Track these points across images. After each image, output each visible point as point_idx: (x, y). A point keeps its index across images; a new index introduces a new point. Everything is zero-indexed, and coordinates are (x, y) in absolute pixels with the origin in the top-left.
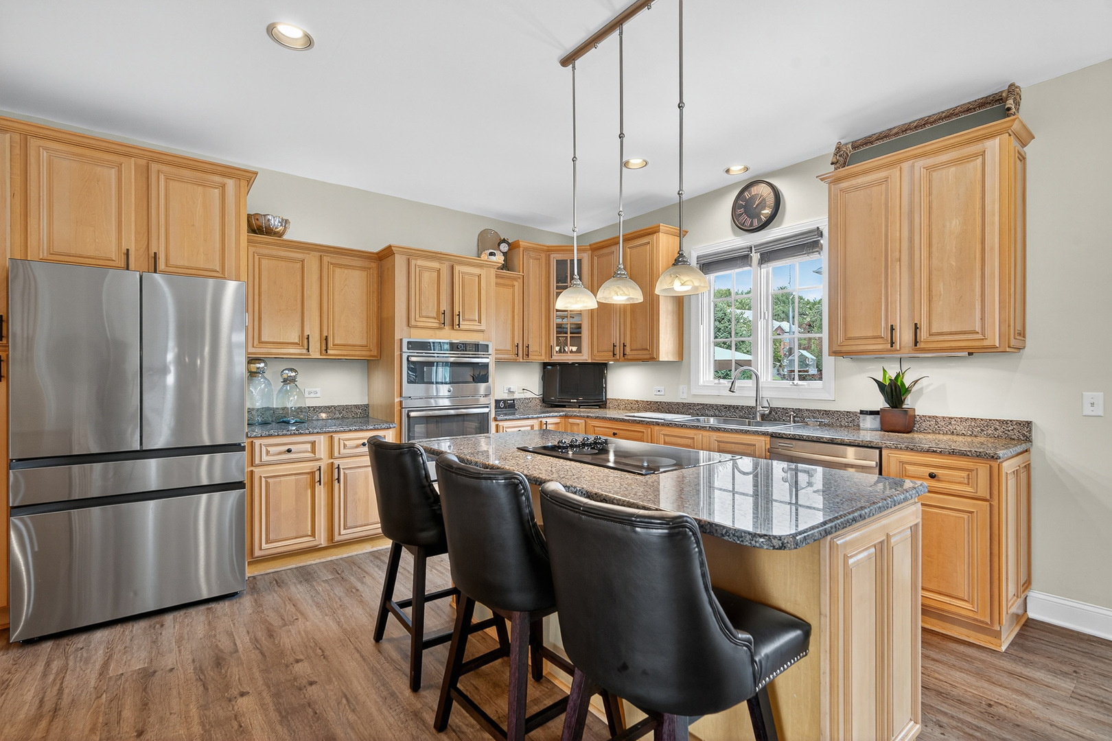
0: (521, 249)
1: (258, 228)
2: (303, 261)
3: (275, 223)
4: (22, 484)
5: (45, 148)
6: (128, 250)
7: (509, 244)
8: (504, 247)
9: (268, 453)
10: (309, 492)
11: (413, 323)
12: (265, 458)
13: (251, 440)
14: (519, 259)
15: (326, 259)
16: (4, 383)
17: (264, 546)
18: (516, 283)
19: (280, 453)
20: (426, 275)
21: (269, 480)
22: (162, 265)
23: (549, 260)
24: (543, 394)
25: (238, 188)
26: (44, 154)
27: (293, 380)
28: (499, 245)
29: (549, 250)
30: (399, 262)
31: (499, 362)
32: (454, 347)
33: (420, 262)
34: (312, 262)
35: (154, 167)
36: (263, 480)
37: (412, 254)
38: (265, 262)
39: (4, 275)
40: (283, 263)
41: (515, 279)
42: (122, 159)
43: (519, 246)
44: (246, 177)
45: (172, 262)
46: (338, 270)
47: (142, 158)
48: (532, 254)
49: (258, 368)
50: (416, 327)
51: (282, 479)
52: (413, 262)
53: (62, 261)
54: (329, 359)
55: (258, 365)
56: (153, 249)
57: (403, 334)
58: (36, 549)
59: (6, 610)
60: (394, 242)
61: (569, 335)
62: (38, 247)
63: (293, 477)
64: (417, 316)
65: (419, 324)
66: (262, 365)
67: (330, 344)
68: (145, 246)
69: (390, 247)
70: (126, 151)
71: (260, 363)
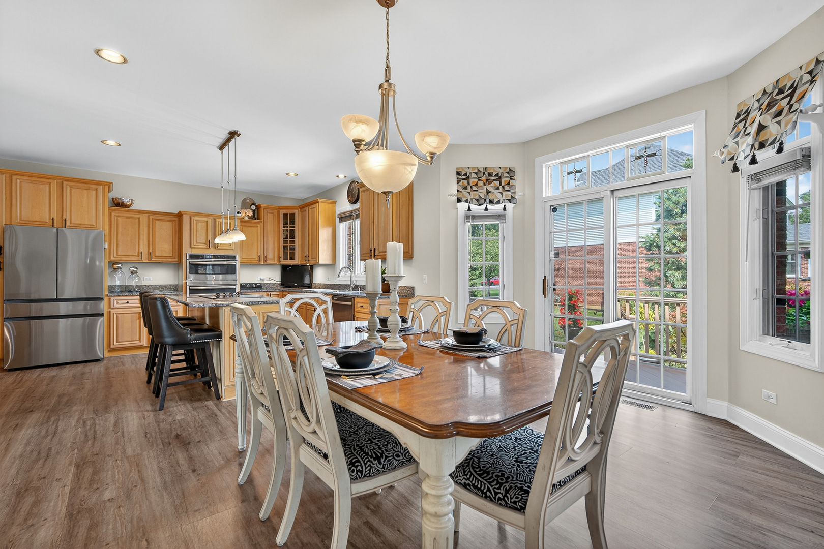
0: (262, 209)
1: (118, 204)
2: (139, 218)
3: (126, 201)
4: (9, 310)
5: (18, 179)
6: (53, 218)
7: (256, 206)
8: (253, 207)
9: (117, 303)
10: (138, 321)
11: (192, 246)
12: (116, 305)
13: (109, 297)
14: (263, 213)
15: (151, 217)
16: (1, 272)
17: (115, 343)
18: (258, 225)
19: (123, 304)
20: (200, 224)
21: (118, 315)
22: (68, 223)
23: (279, 213)
24: (281, 281)
25: (104, 189)
26: (18, 181)
27: (136, 272)
28: (251, 206)
29: (280, 208)
30: (186, 219)
31: (243, 264)
32: (215, 257)
33: (196, 218)
34: (144, 219)
35: (65, 183)
36: (115, 315)
37: (191, 215)
38: (120, 219)
39: (2, 230)
40: (130, 220)
41: (259, 223)
42: (51, 181)
43: (261, 207)
44: (109, 186)
45: (73, 222)
46: (157, 222)
47: (59, 179)
48: (269, 211)
50: (194, 248)
51: (125, 315)
52: (193, 218)
53: (25, 223)
54: (153, 262)
56: (64, 217)
57: (187, 251)
58: (15, 334)
59: (2, 360)
60: (182, 210)
61: (289, 251)
62: (16, 218)
63: (130, 314)
64: (195, 243)
65: (195, 246)
66: (120, 265)
67: (153, 255)
68: (61, 216)
69: (180, 212)
70: (53, 178)
71: (118, 265)
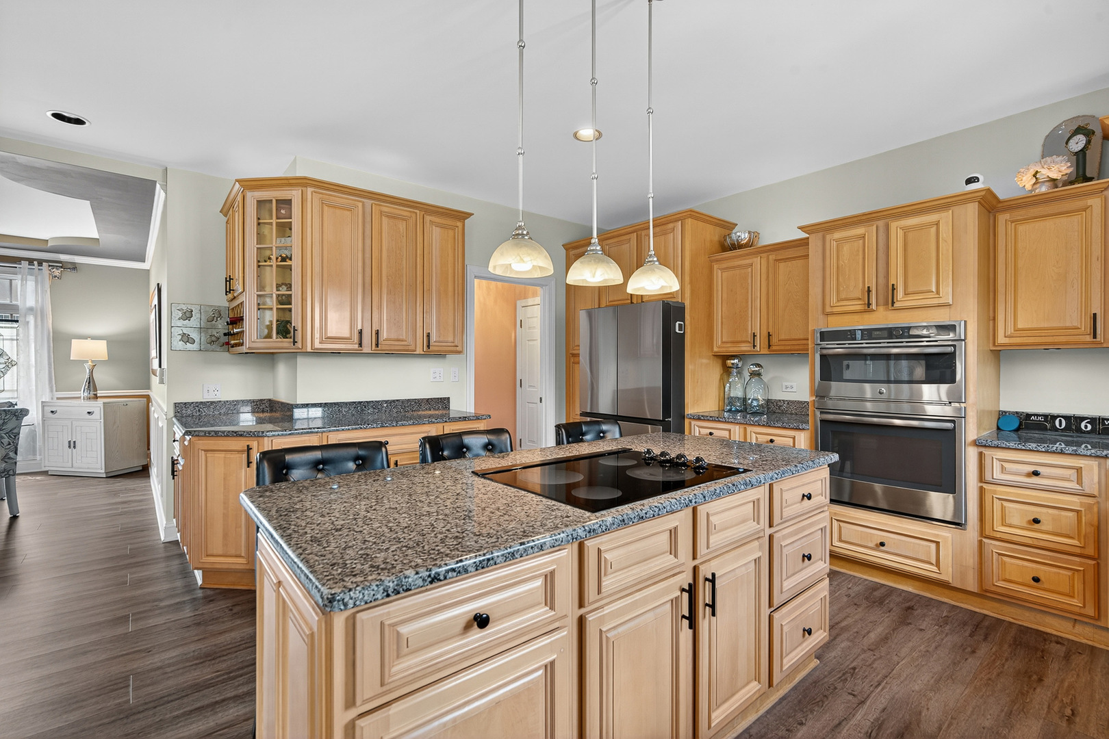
27: (759, 375)
49: (733, 364)
50: (833, 314)
55: (732, 362)
65: (835, 310)
66: (736, 361)
71: (734, 360)
